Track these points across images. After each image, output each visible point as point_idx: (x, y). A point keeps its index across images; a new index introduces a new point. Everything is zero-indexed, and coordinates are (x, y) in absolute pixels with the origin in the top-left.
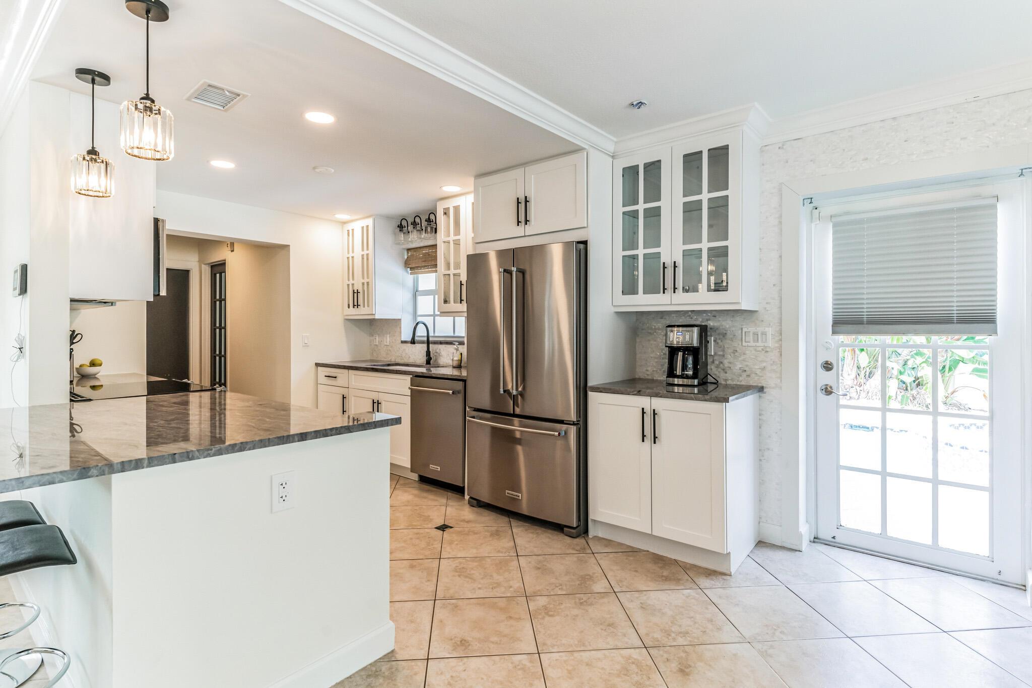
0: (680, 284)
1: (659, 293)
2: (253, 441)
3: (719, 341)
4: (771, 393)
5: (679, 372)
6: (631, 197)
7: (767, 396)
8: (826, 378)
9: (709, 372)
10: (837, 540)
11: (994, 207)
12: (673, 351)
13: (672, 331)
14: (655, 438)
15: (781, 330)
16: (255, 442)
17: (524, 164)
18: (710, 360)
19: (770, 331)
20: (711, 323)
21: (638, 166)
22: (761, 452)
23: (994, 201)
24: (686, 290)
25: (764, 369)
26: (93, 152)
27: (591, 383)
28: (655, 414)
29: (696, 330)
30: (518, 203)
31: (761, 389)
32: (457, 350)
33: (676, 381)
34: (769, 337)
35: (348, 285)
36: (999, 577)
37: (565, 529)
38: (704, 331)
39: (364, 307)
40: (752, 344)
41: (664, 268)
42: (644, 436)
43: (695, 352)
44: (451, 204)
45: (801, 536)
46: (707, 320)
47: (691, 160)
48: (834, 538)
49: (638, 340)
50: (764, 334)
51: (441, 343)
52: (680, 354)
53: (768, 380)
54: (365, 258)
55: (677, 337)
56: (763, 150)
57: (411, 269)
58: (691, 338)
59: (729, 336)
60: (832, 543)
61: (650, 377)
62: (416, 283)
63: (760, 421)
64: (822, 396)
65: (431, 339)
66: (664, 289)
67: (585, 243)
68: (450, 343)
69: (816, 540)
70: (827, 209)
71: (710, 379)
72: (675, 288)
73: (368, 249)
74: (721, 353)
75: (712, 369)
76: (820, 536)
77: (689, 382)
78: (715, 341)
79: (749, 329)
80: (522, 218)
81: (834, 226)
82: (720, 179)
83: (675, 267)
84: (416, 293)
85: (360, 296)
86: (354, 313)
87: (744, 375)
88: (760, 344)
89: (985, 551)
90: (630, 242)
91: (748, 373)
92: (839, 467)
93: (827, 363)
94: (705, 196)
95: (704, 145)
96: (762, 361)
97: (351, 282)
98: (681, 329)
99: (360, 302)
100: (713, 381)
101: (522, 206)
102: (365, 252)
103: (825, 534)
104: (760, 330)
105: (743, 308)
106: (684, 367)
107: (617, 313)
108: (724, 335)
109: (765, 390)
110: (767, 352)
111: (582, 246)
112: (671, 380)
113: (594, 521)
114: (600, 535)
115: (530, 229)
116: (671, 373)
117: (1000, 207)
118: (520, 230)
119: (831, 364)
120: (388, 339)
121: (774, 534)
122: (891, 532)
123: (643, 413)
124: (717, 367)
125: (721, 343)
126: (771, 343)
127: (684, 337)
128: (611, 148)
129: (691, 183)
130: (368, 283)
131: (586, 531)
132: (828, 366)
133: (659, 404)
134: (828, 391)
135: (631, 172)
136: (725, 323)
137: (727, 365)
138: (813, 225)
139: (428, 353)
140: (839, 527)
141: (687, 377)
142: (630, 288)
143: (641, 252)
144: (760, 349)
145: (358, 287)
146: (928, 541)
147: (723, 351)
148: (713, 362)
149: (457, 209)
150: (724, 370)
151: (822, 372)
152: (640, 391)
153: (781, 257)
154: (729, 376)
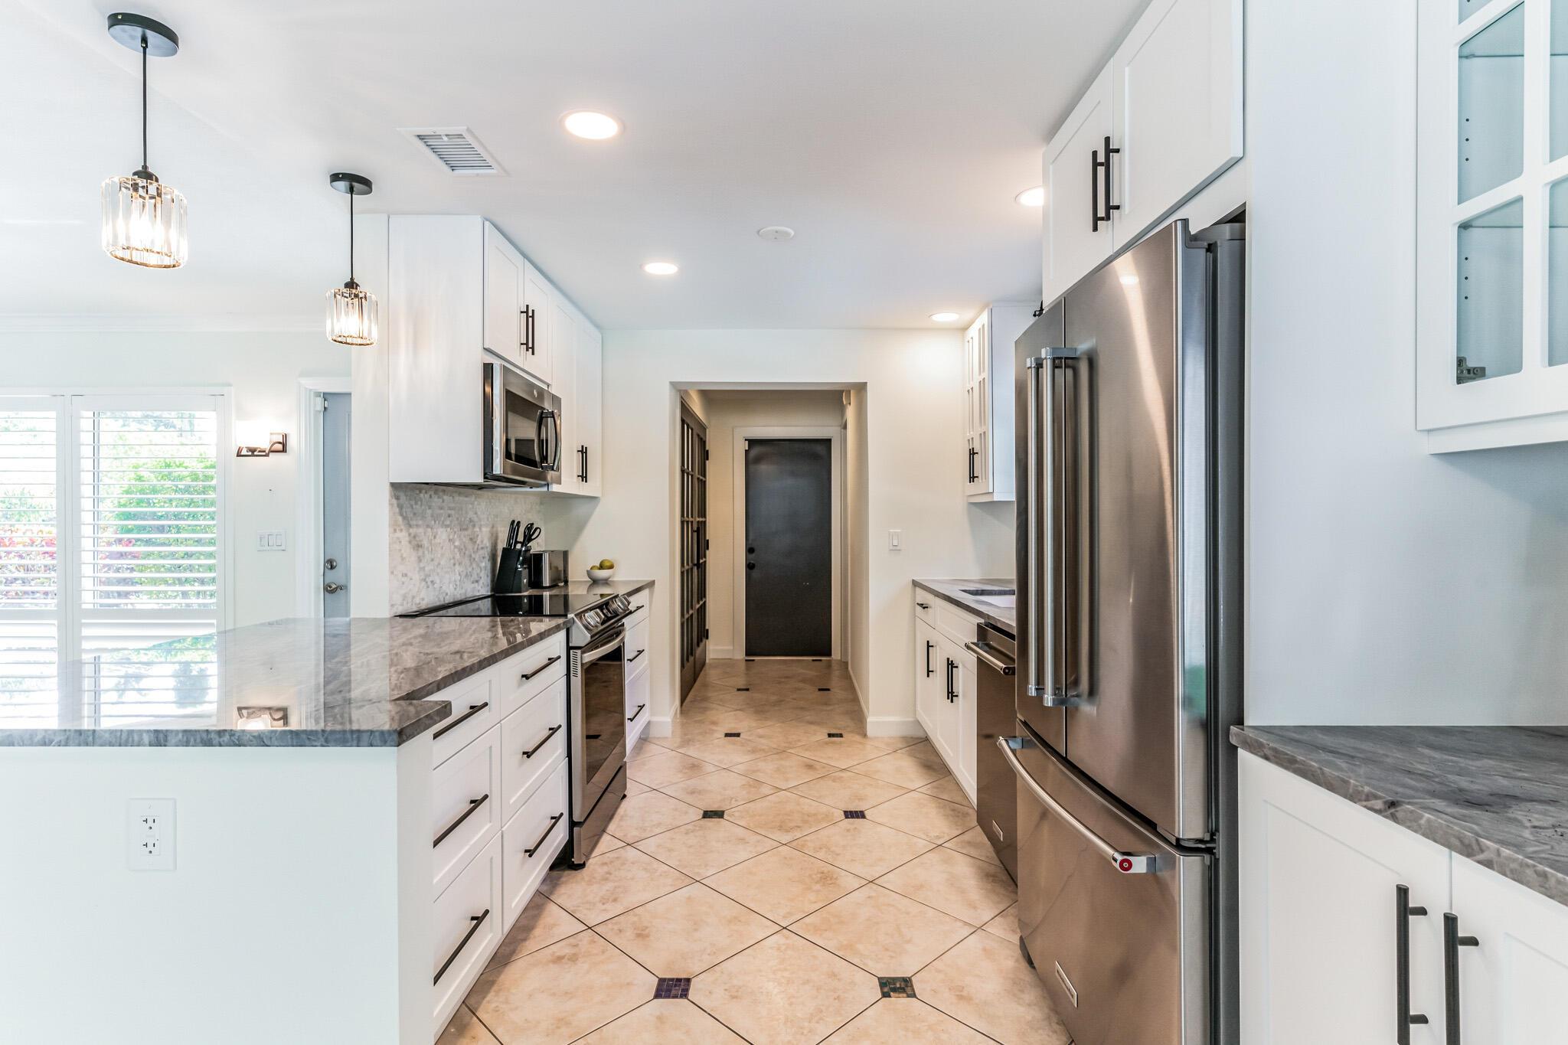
2: (65, 730)
16: (68, 733)
26: (351, 284)
30: (1097, 165)
35: (968, 440)
39: (982, 479)
85: (978, 458)
97: (971, 434)
99: (978, 471)
102: (982, 376)
130: (985, 434)
145: (976, 442)
152: (1393, 804)
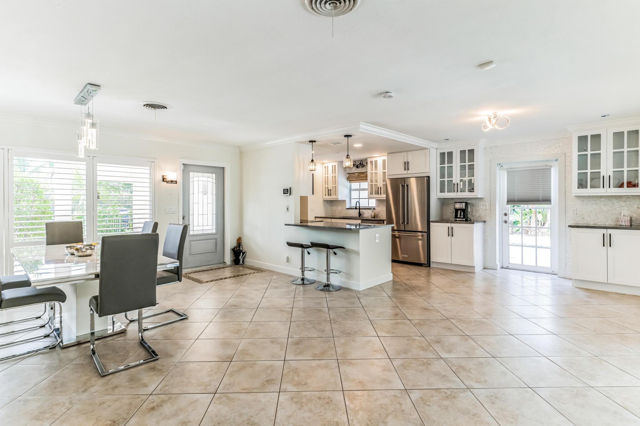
0: (459, 190)
1: (452, 192)
3: (471, 207)
4: (487, 223)
5: (459, 216)
6: (442, 162)
7: (487, 224)
8: (505, 218)
9: (468, 217)
10: (509, 267)
11: (549, 170)
12: (457, 210)
13: (456, 204)
14: (452, 235)
15: (491, 204)
17: (407, 151)
18: (468, 213)
19: (487, 204)
20: (469, 202)
21: (445, 153)
22: (485, 241)
23: (550, 167)
24: (461, 192)
25: (486, 215)
26: (312, 160)
27: (431, 220)
28: (452, 228)
29: (464, 204)
30: (405, 163)
31: (485, 222)
32: (373, 211)
33: (458, 219)
34: (487, 205)
35: (325, 187)
36: (553, 273)
37: (423, 265)
38: (467, 204)
39: (333, 195)
40: (482, 208)
41: (454, 185)
42: (449, 235)
43: (464, 211)
44: (373, 160)
45: (497, 265)
46: (468, 200)
47: (463, 152)
48: (508, 267)
49: (444, 207)
50: (486, 205)
51: (365, 209)
52: (459, 211)
53: (487, 219)
54: (334, 178)
55: (458, 206)
56: (485, 148)
57: (349, 181)
58: (463, 206)
59: (475, 205)
60: (507, 268)
61: (448, 219)
62: (350, 186)
63: (484, 231)
64: (504, 224)
65: (360, 208)
66: (454, 191)
67: (429, 177)
68: (371, 209)
69: (502, 268)
70: (505, 167)
71: (469, 219)
72: (457, 191)
73: (335, 173)
74: (472, 211)
75: (469, 216)
76: (504, 266)
77: (462, 219)
78: (470, 207)
79: (481, 203)
80: (406, 168)
81: (507, 172)
82: (472, 159)
83: (457, 184)
84: (351, 190)
85: (332, 191)
86: (328, 198)
87: (480, 217)
88: (484, 208)
89: (549, 266)
90: (442, 176)
91: (481, 217)
92: (509, 245)
93: (505, 213)
94: (467, 164)
95: (466, 149)
96: (485, 213)
97: (327, 186)
98: (459, 203)
99: (332, 194)
100: (470, 220)
101: (406, 164)
102: (334, 175)
103: (505, 266)
104: (484, 204)
105: (479, 197)
106: (460, 215)
107: (438, 198)
108: (473, 205)
109: (486, 222)
110: (486, 210)
111: (428, 178)
112: (456, 219)
113: (432, 262)
114: (434, 267)
115: (409, 172)
116: (456, 217)
117: (552, 169)
118: (405, 172)
119: (507, 214)
120: (340, 208)
121: (489, 265)
122: (524, 264)
123: (449, 228)
124: (471, 215)
125: (472, 208)
126: (487, 207)
127: (460, 206)
128: (436, 146)
129: (463, 160)
130: (335, 187)
131: (429, 266)
132: (506, 215)
133: (453, 225)
134: (506, 222)
135: (442, 154)
136: (474, 202)
137: (474, 215)
138: (501, 171)
139: (359, 213)
140: (509, 263)
141: (461, 218)
142: (442, 191)
143: (446, 179)
144: (484, 209)
145: (330, 187)
146: (534, 265)
147: (473, 210)
148: (470, 214)
149: (376, 162)
150: (473, 216)
151: (504, 216)
152: (447, 222)
153: (490, 181)
154: (475, 218)
